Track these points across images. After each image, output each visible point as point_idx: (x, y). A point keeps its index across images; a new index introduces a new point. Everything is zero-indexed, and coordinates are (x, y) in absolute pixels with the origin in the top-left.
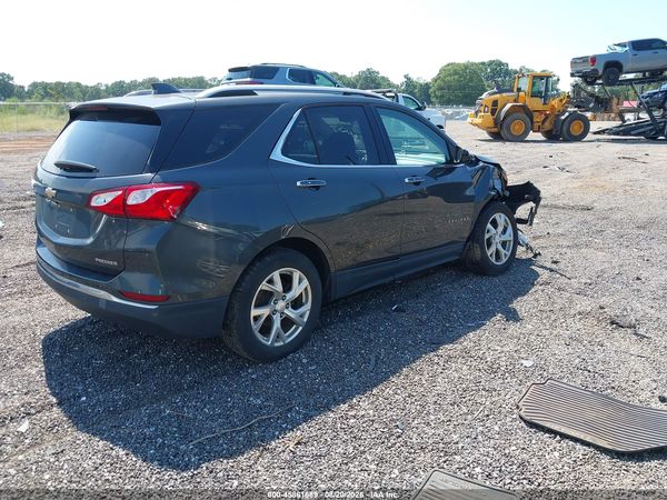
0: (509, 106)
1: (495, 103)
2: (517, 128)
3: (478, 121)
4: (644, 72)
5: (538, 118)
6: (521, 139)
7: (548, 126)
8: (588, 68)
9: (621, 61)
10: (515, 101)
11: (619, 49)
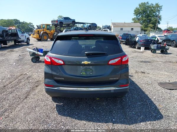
0: (42, 32)
1: (38, 31)
2: (45, 38)
3: (35, 36)
4: (66, 24)
5: (49, 35)
6: (46, 40)
7: (51, 37)
8: (56, 23)
9: (63, 22)
10: (43, 31)
11: (61, 19)
